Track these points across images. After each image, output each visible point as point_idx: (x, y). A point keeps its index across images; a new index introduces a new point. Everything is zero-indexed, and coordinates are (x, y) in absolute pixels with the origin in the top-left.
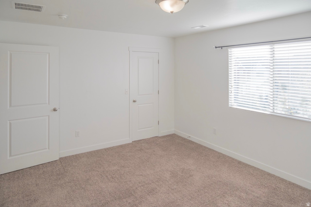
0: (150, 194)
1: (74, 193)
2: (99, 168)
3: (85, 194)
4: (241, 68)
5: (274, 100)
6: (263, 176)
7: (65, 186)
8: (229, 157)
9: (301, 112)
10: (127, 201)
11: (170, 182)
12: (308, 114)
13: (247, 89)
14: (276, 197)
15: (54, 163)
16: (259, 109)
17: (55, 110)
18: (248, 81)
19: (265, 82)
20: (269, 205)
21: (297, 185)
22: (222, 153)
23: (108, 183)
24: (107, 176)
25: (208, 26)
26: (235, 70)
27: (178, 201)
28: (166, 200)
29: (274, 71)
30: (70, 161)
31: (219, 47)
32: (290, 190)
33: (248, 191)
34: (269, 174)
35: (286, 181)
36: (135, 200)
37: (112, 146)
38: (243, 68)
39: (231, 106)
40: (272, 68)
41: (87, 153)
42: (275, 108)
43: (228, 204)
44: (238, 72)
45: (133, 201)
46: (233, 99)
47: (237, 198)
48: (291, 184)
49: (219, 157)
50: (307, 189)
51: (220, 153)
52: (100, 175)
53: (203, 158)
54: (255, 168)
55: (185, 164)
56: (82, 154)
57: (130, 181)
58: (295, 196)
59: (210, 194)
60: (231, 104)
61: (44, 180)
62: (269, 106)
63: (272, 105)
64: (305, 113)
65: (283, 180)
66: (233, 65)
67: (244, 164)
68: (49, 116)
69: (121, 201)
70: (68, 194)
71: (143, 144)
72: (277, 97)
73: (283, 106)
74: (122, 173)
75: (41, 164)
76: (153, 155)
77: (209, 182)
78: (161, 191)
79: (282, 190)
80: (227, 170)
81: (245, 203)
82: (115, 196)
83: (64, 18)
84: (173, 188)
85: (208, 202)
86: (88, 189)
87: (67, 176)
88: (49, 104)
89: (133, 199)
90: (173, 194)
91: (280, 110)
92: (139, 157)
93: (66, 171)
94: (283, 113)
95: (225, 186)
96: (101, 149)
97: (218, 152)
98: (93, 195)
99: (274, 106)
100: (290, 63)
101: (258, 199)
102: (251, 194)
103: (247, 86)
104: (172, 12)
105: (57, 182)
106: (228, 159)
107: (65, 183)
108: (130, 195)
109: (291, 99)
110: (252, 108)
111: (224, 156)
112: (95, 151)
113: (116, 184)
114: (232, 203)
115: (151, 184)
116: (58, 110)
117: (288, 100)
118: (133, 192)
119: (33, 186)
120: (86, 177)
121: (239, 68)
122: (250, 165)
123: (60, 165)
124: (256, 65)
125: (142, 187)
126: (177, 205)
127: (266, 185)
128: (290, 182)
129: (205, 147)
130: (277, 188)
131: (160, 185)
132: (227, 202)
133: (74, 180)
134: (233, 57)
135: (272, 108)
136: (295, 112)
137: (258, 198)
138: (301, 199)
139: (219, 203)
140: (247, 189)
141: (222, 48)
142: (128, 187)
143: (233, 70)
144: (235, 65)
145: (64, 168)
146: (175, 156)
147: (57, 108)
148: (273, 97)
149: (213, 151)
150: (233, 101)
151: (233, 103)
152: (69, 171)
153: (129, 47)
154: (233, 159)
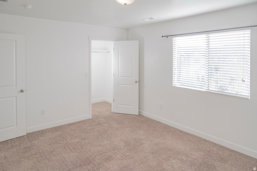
0: (107, 161)
1: (40, 164)
2: (62, 140)
3: (49, 164)
4: (183, 56)
5: (208, 80)
6: (199, 142)
7: (31, 157)
8: (172, 127)
9: (230, 89)
10: (87, 168)
11: (124, 150)
12: (235, 90)
13: (187, 73)
14: (210, 158)
15: (22, 138)
16: (196, 87)
17: (22, 91)
18: (187, 66)
19: (201, 67)
20: (204, 165)
21: (226, 148)
22: (167, 124)
23: (71, 153)
24: (69, 148)
25: (156, 18)
26: (178, 58)
27: (131, 165)
28: (120, 165)
29: (209, 58)
30: (37, 136)
31: (165, 36)
32: (221, 152)
33: (188, 154)
34: (204, 140)
35: (217, 145)
36: (93, 166)
37: (74, 121)
38: (184, 56)
39: (174, 85)
40: (207, 55)
41: (52, 128)
42: (210, 86)
43: (172, 166)
44: (180, 59)
45: (92, 167)
46: (176, 80)
47: (179, 161)
48: (221, 147)
49: (165, 128)
50: (234, 150)
51: (166, 125)
52: (63, 147)
53: (151, 129)
54: (194, 135)
55: (137, 135)
56: (47, 129)
57: (90, 151)
58: (225, 157)
59: (157, 159)
60: (174, 84)
61: (12, 153)
62: (205, 85)
63: (207, 84)
64: (233, 89)
65: (215, 144)
66: (176, 53)
67: (185, 132)
68: (16, 97)
69: (82, 168)
70: (34, 164)
71: (101, 119)
72: (211, 77)
73: (216, 85)
74: (83, 144)
75: (10, 140)
76: (110, 128)
77: (156, 148)
78: (116, 158)
79: (215, 152)
80: (171, 138)
81: (186, 164)
82: (77, 164)
83: (29, 8)
84: (126, 155)
85: (156, 165)
86: (52, 159)
87: (33, 149)
88: (16, 86)
89: (92, 166)
90: (126, 160)
91: (213, 88)
92: (97, 130)
93: (33, 144)
94: (216, 90)
95: (169, 151)
96: (64, 124)
97: (164, 124)
98: (57, 164)
99: (208, 84)
100: (222, 52)
101: (196, 161)
102: (191, 157)
103: (187, 71)
104: (125, 4)
105: (24, 154)
106: (172, 129)
107: (31, 155)
108: (90, 162)
109: (222, 79)
110: (192, 87)
111: (168, 127)
112: (59, 126)
113: (77, 154)
114: (175, 165)
115: (107, 152)
116: (25, 91)
117: (220, 80)
118: (92, 160)
119: (2, 159)
120: (51, 149)
121: (181, 56)
122: (190, 134)
123: (28, 140)
124: (194, 54)
125: (100, 156)
126: (130, 169)
127: (202, 149)
128: (221, 145)
129: (153, 120)
130: (211, 151)
131: (116, 153)
132: (171, 164)
133: (39, 152)
134: (176, 47)
135: (207, 86)
136: (225, 89)
137: (195, 159)
138: (229, 159)
139: (164, 165)
140: (187, 153)
141: (167, 37)
142: (88, 156)
143: (176, 57)
144: (178, 54)
145: (31, 142)
146: (128, 128)
147: (24, 90)
148: (208, 77)
149: (160, 123)
150: (176, 82)
151: (176, 83)
152: (35, 144)
153: (88, 36)
154: (176, 129)
